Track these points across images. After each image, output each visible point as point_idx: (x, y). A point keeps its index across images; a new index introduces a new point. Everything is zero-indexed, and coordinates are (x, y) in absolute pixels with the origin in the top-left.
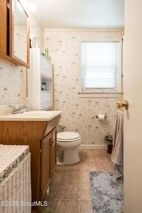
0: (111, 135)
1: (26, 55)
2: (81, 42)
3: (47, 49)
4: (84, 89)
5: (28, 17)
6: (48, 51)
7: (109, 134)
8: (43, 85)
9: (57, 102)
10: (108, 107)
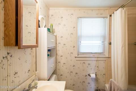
0: (100, 89)
1: (36, 37)
2: (78, 17)
3: (52, 24)
4: (79, 53)
5: (37, 3)
6: (52, 26)
7: (98, 88)
8: (49, 52)
9: (59, 63)
10: (97, 68)
